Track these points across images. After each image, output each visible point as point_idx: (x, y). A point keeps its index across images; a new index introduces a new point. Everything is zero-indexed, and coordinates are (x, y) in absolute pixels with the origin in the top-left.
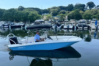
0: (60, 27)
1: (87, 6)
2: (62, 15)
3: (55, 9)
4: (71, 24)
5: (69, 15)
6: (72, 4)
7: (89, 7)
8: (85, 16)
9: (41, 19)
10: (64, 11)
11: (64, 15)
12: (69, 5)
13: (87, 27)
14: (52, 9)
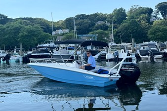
0: (96, 56)
1: (158, 12)
2: (102, 33)
3: (83, 19)
4: (123, 50)
5: (117, 33)
6: (121, 9)
7: (162, 14)
8: (154, 33)
9: (49, 42)
10: (104, 25)
11: (106, 32)
12: (115, 10)
13: (161, 56)
14: (76, 19)
